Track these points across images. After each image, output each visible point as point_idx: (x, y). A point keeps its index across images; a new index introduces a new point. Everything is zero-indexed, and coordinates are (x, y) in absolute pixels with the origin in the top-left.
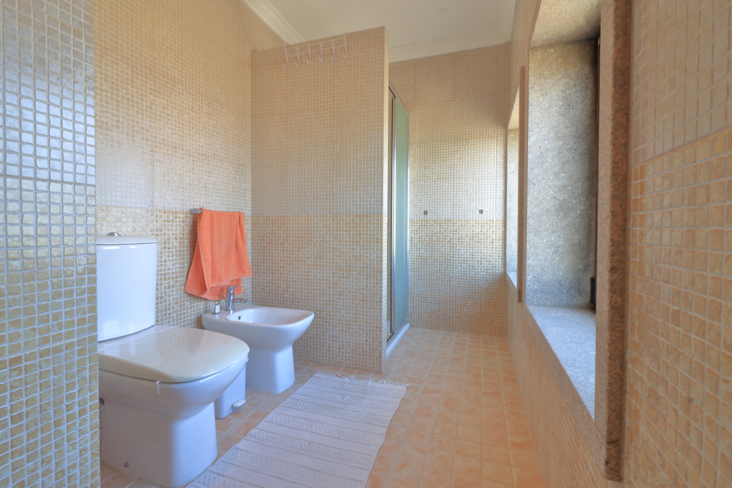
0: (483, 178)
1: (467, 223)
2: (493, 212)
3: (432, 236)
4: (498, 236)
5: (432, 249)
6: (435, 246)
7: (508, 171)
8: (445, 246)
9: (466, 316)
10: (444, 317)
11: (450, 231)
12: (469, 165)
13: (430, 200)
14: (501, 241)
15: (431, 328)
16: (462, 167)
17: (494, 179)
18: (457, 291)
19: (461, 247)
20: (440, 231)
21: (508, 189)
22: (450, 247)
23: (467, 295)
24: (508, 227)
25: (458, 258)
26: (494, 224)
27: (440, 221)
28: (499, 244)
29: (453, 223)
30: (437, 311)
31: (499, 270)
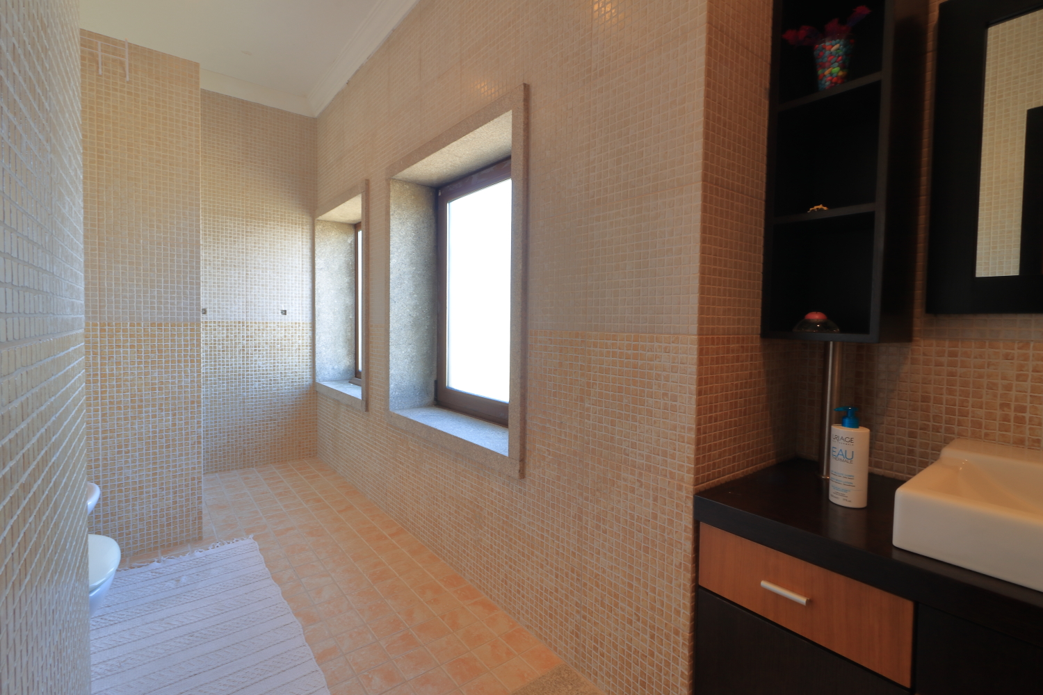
0: (286, 272)
1: (267, 327)
2: (299, 313)
3: (215, 344)
4: (305, 341)
5: (215, 361)
6: (219, 358)
7: (316, 267)
8: (236, 357)
9: (267, 444)
10: (236, 452)
11: (243, 337)
12: (268, 253)
13: (210, 293)
14: (309, 348)
15: (216, 472)
16: (259, 254)
17: (299, 274)
18: (254, 414)
19: (259, 357)
20: (227, 337)
21: (316, 287)
22: (243, 357)
23: (268, 417)
24: (317, 331)
25: (255, 371)
26: (301, 328)
27: (227, 323)
28: (306, 351)
29: (247, 326)
30: (224, 446)
31: (306, 381)
